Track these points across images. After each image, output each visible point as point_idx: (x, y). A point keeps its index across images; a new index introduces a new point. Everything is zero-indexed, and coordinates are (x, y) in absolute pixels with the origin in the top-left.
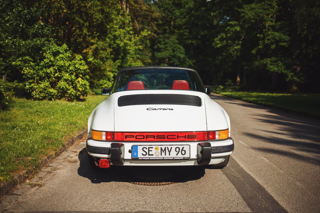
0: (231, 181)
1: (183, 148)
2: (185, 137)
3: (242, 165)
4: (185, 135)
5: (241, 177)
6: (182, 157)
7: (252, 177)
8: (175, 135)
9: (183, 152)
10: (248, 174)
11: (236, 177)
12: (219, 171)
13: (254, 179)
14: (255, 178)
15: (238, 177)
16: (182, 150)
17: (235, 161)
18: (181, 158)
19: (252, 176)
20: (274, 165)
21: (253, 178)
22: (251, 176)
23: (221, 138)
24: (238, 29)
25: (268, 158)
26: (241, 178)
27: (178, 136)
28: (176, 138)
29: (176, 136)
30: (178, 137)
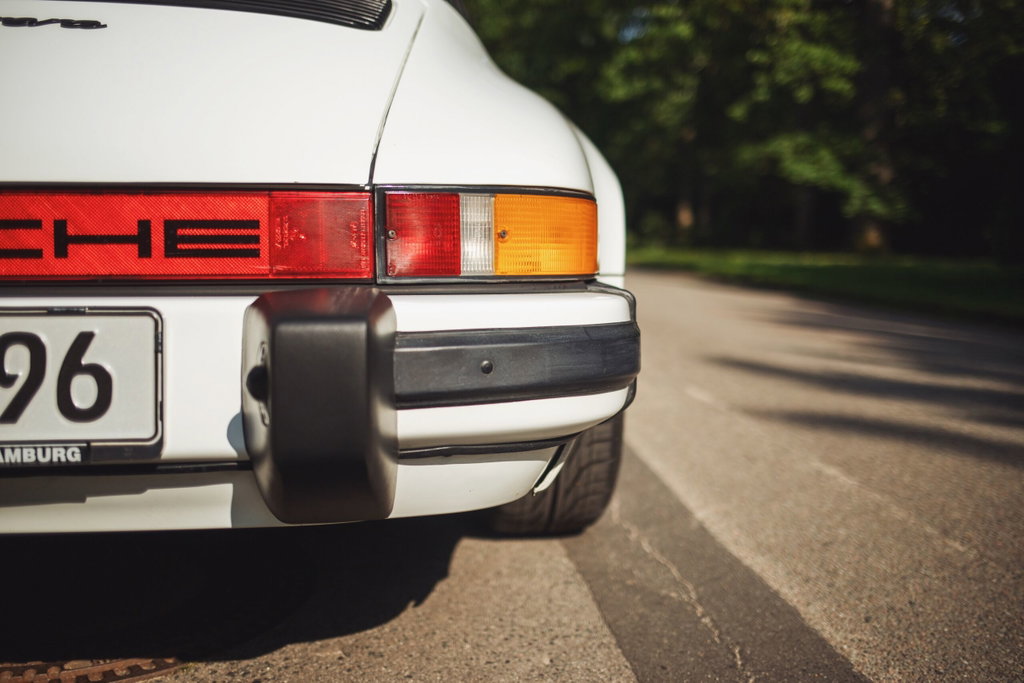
0: (619, 645)
1: (84, 340)
2: (141, 240)
3: (705, 512)
4: (145, 226)
5: (700, 600)
6: (66, 443)
7: (776, 595)
8: (36, 224)
9: (84, 391)
10: (748, 570)
11: (660, 601)
12: (547, 557)
13: (793, 613)
14: (801, 609)
15: (681, 603)
16: (73, 364)
17: (664, 489)
18: (58, 454)
19: (775, 586)
20: (894, 508)
21: (784, 603)
22: (766, 587)
23: (510, 268)
24: (683, 30)
25: (847, 467)
26: (700, 610)
27: (60, 226)
28: (49, 250)
29: (49, 227)
30: (63, 241)
